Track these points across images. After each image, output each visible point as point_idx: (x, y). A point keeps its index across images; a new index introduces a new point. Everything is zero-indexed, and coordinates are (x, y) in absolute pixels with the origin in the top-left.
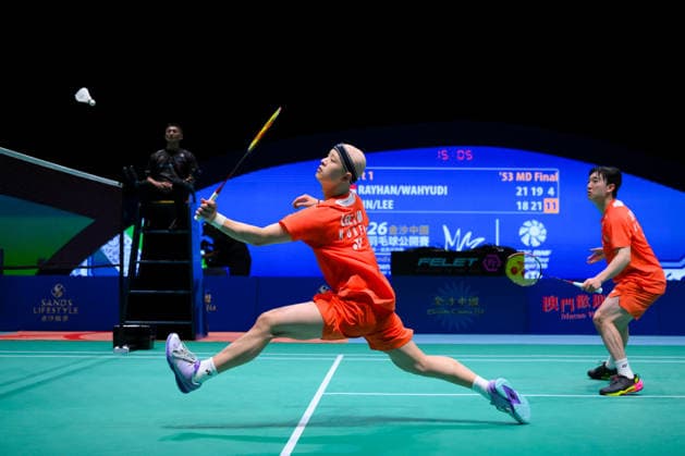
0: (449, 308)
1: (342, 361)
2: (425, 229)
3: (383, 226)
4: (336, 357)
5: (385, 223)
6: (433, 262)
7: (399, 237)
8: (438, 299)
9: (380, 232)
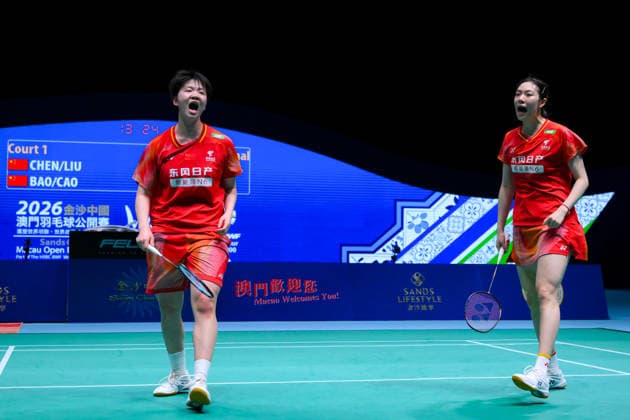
0: (134, 293)
1: (13, 353)
2: (105, 209)
3: (57, 205)
4: (7, 348)
5: (60, 203)
6: (116, 243)
7: (76, 217)
8: (122, 284)
9: (54, 212)
